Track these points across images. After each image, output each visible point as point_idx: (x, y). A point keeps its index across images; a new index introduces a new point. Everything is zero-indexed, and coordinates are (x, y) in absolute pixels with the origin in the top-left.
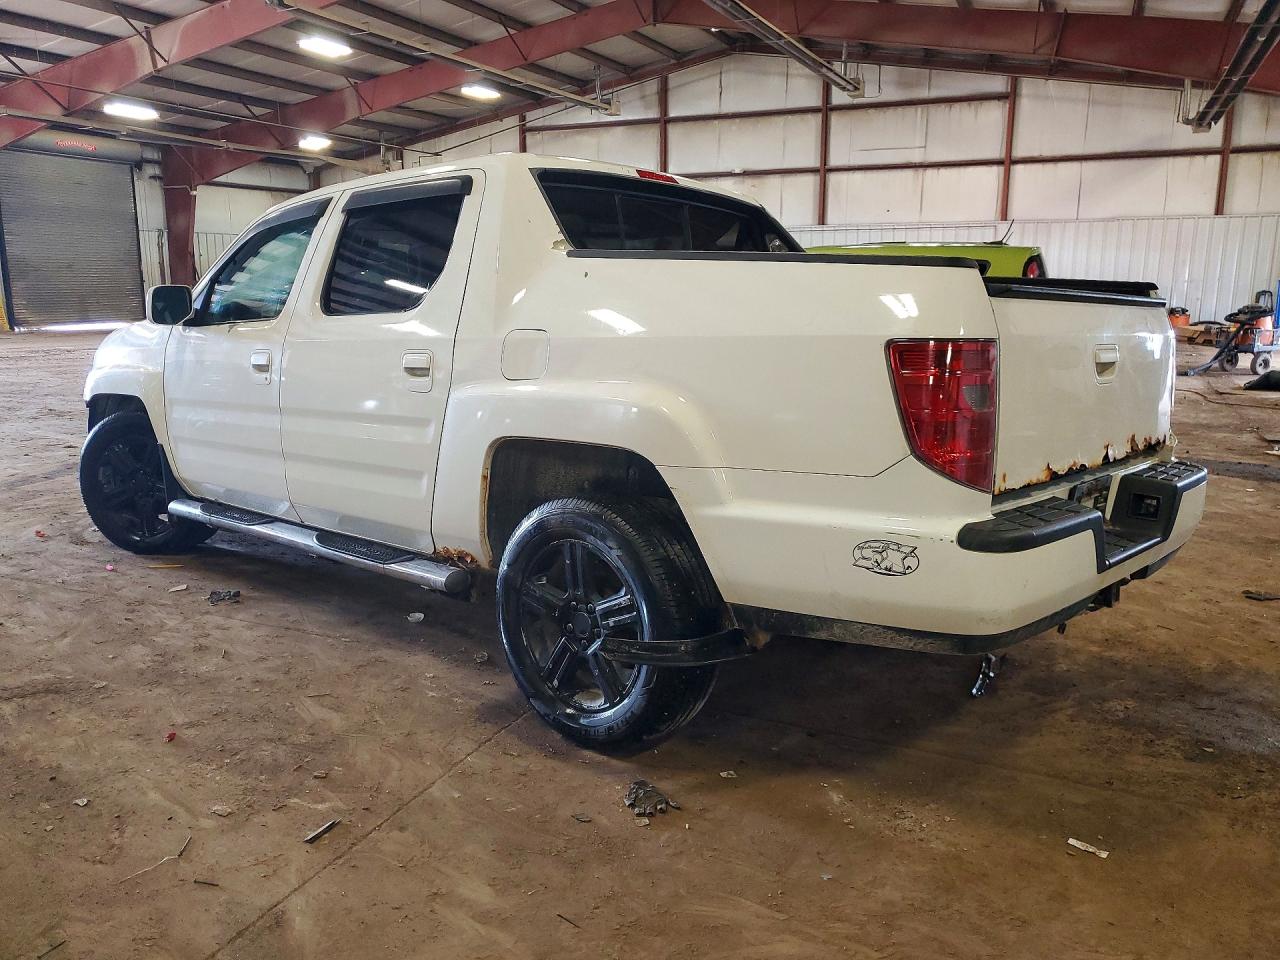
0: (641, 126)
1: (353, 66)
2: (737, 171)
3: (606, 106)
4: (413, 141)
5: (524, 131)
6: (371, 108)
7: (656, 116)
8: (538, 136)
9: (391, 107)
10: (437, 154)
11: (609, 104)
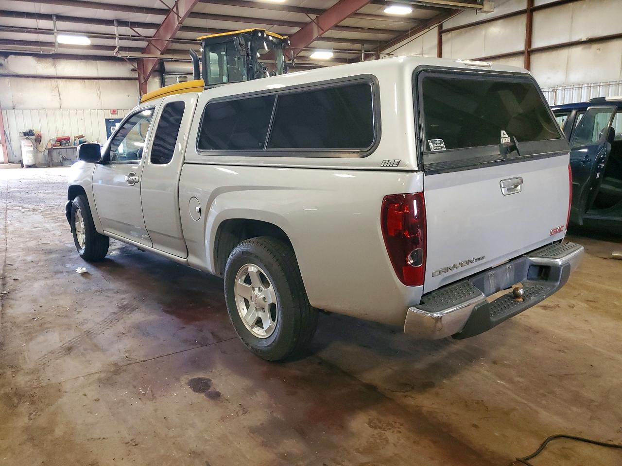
0: (512, 18)
1: (288, 4)
2: (584, 39)
3: (480, 7)
4: (383, 49)
5: (441, 33)
6: (323, 30)
7: (525, 8)
8: (449, 35)
9: (332, 27)
10: (389, 54)
11: (483, 5)
